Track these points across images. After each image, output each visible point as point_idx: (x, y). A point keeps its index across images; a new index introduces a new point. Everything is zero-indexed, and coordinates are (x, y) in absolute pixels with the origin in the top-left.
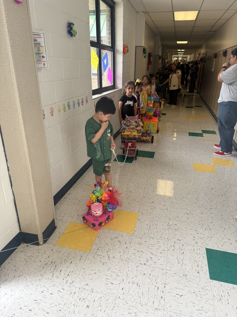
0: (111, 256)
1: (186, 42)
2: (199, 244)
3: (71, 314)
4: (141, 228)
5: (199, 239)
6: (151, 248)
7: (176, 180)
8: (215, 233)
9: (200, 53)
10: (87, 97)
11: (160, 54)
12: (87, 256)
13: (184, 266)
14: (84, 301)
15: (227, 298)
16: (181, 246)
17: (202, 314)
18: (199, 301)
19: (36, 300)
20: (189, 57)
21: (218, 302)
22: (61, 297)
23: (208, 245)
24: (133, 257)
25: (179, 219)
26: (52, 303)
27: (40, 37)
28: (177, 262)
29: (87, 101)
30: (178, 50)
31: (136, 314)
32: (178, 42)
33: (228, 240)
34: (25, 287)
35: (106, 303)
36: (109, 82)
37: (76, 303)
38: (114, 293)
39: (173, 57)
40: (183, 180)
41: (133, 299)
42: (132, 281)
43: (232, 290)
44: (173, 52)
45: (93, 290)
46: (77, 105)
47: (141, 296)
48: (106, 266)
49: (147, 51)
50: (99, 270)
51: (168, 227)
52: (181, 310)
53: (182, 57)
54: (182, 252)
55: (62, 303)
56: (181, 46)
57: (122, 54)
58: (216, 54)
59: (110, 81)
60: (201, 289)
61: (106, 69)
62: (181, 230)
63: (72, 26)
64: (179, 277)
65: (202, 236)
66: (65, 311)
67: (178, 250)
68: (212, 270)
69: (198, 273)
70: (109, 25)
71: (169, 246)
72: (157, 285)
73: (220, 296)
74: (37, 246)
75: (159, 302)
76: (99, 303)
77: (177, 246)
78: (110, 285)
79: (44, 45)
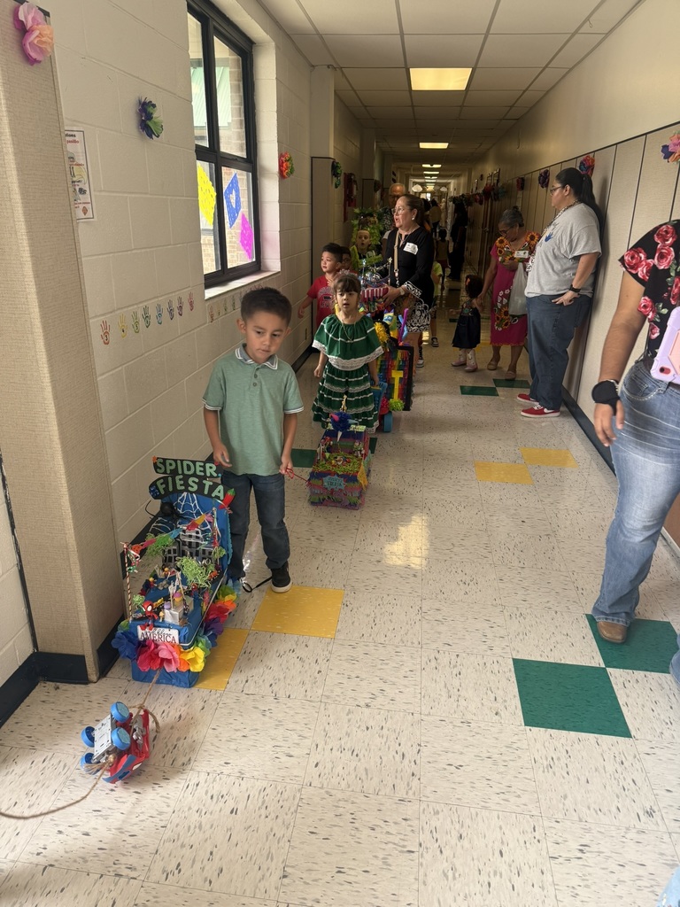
0: (281, 694)
1: (444, 146)
2: (497, 650)
3: (192, 831)
4: (353, 623)
5: (497, 639)
6: (380, 667)
7: (434, 504)
8: (534, 623)
9: (482, 176)
10: (191, 295)
11: (377, 177)
12: (219, 699)
13: (462, 702)
14: (224, 800)
15: (566, 762)
16: (454, 657)
17: (508, 801)
18: (502, 773)
19: (99, 811)
20: (453, 183)
21: (544, 771)
22: (162, 797)
23: (518, 652)
24: (338, 691)
25: (445, 595)
26: (142, 813)
27: (75, 141)
28: (445, 694)
29: (191, 304)
30: (424, 166)
31: (353, 816)
32: (423, 145)
33: (565, 637)
34: (64, 783)
35: (277, 798)
36: (243, 252)
37: (201, 807)
38: (295, 776)
39: (411, 184)
40: (451, 505)
41: (343, 784)
42: (338, 747)
43: (576, 746)
44: (409, 169)
45: (243, 774)
46: (166, 314)
47: (364, 777)
48: (271, 718)
49: (343, 170)
50: (255, 727)
51: (419, 617)
52: (459, 797)
53: (436, 184)
54: (455, 671)
55: (165, 809)
56: (432, 156)
57: (277, 178)
58: (523, 179)
59: (247, 251)
60: (504, 748)
61: (235, 218)
62: (451, 622)
63: (150, 109)
64: (451, 727)
65: (502, 632)
66: (177, 826)
67: (447, 667)
68: (528, 706)
69: (496, 714)
70: (237, 101)
71: (425, 659)
72: (402, 749)
73: (550, 759)
74: (83, 686)
75: (408, 785)
76: (261, 800)
77: (444, 659)
78: (284, 759)
79: (82, 161)
